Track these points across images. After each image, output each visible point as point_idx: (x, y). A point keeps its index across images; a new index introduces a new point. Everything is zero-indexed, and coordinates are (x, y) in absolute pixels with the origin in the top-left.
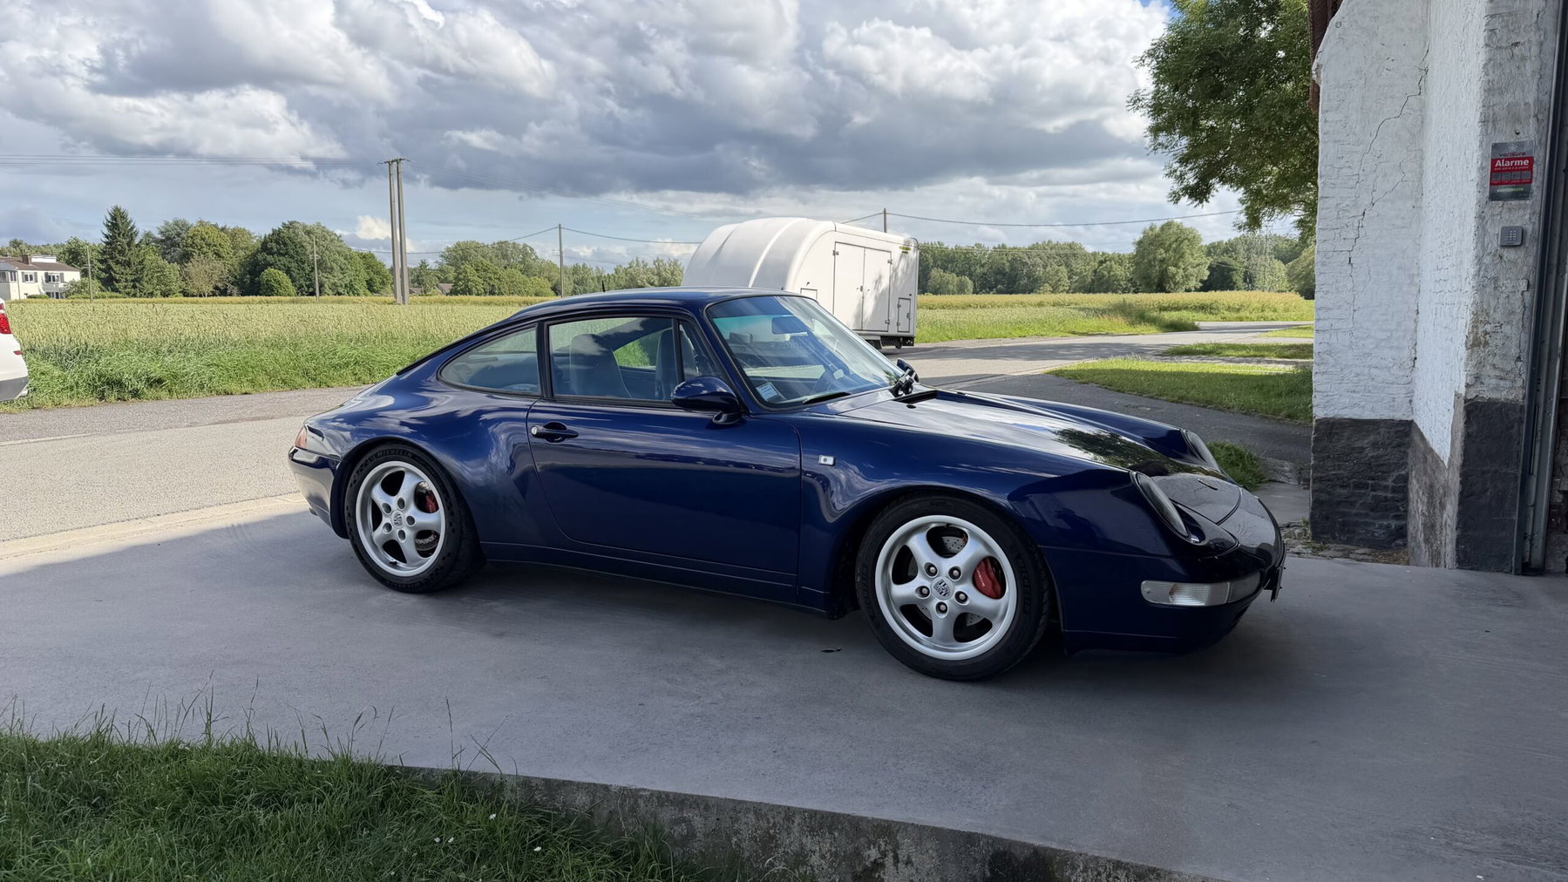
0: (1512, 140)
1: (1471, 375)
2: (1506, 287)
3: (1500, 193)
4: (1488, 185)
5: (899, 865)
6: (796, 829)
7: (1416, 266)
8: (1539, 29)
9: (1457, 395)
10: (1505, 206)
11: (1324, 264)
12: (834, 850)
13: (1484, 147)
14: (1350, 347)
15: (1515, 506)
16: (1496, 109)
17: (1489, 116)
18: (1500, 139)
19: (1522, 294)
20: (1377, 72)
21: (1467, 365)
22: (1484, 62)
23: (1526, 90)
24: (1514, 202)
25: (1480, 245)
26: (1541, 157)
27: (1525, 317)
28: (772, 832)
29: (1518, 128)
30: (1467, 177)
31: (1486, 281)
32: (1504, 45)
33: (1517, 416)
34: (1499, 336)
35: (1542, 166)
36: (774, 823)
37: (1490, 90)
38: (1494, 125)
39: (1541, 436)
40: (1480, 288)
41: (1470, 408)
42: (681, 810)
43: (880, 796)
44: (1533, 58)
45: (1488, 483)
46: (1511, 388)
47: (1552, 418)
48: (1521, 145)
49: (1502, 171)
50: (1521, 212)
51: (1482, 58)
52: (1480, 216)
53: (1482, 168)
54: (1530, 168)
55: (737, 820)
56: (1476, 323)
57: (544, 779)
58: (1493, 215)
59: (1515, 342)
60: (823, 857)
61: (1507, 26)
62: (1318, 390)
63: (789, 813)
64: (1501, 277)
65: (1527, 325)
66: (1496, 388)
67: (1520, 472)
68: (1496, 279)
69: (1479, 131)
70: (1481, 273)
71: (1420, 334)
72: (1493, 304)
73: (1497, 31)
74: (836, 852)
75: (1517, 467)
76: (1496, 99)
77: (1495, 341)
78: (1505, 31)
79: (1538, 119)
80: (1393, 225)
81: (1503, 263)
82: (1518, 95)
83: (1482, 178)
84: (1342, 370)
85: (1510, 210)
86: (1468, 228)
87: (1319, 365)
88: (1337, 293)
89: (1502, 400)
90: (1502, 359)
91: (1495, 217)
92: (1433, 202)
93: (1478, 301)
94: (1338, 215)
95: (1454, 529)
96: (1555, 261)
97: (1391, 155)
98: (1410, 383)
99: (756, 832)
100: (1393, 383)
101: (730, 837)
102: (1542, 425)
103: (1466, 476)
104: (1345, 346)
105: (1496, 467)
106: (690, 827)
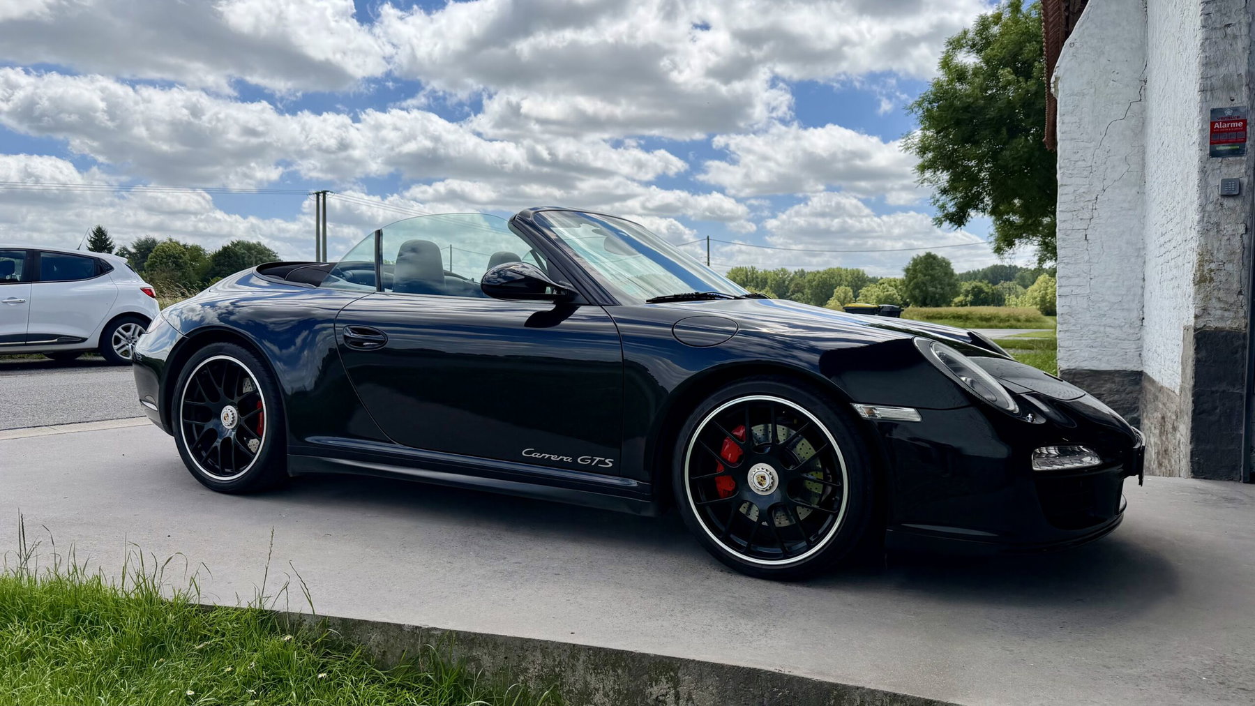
0: (1228, 106)
1: (1198, 308)
2: (1227, 231)
3: (1219, 150)
4: (1208, 144)
5: (681, 701)
6: (580, 666)
7: (1141, 241)
8: (1247, 12)
9: (1186, 329)
10: (1224, 162)
11: (1064, 240)
12: (617, 687)
13: (1204, 112)
14: (1088, 309)
15: (1242, 422)
16: (1213, 80)
17: (1207, 87)
18: (1217, 105)
19: (1241, 237)
20: (1105, 82)
21: (1195, 299)
22: (1201, 41)
23: (1238, 63)
24: (1231, 159)
25: (1203, 195)
26: (1253, 119)
27: (1245, 256)
28: (557, 670)
29: (1233, 95)
30: (1189, 138)
31: (1210, 226)
32: (1218, 26)
33: (1241, 342)
34: (1223, 273)
36: (560, 661)
37: (1207, 64)
38: (1212, 93)
40: (1204, 232)
41: (1199, 337)
42: (471, 649)
43: (665, 637)
44: (1243, 37)
45: (1218, 402)
46: (1235, 318)
48: (1235, 109)
49: (1222, 132)
50: (1238, 167)
51: (1200, 36)
52: (1202, 171)
53: (1202, 130)
54: (1245, 129)
55: (524, 658)
56: (1201, 264)
57: (341, 619)
58: (1213, 170)
59: (1236, 278)
60: (606, 695)
61: (1220, 11)
62: (1061, 345)
63: (575, 650)
64: (1222, 222)
65: (1246, 263)
66: (1222, 318)
67: (1245, 392)
68: (1218, 224)
69: (1199, 99)
70: (1205, 219)
71: (1147, 296)
72: (1216, 245)
73: (1212, 15)
74: (619, 690)
75: (1243, 388)
76: (1213, 72)
77: (1220, 277)
78: (1219, 14)
79: (1249, 88)
80: (1122, 207)
81: (1224, 210)
82: (1232, 68)
83: (1203, 138)
84: (1081, 328)
85: (1228, 165)
86: (1191, 184)
87: (1062, 324)
88: (1076, 264)
89: (1227, 329)
90: (1226, 293)
91: (1215, 171)
92: (1156, 184)
93: (1203, 243)
94: (1075, 199)
95: (1188, 444)
97: (1118, 150)
98: (1139, 339)
99: (542, 671)
100: (1124, 340)
101: (517, 675)
103: (1197, 395)
104: (1084, 308)
105: (1223, 388)
106: (479, 666)
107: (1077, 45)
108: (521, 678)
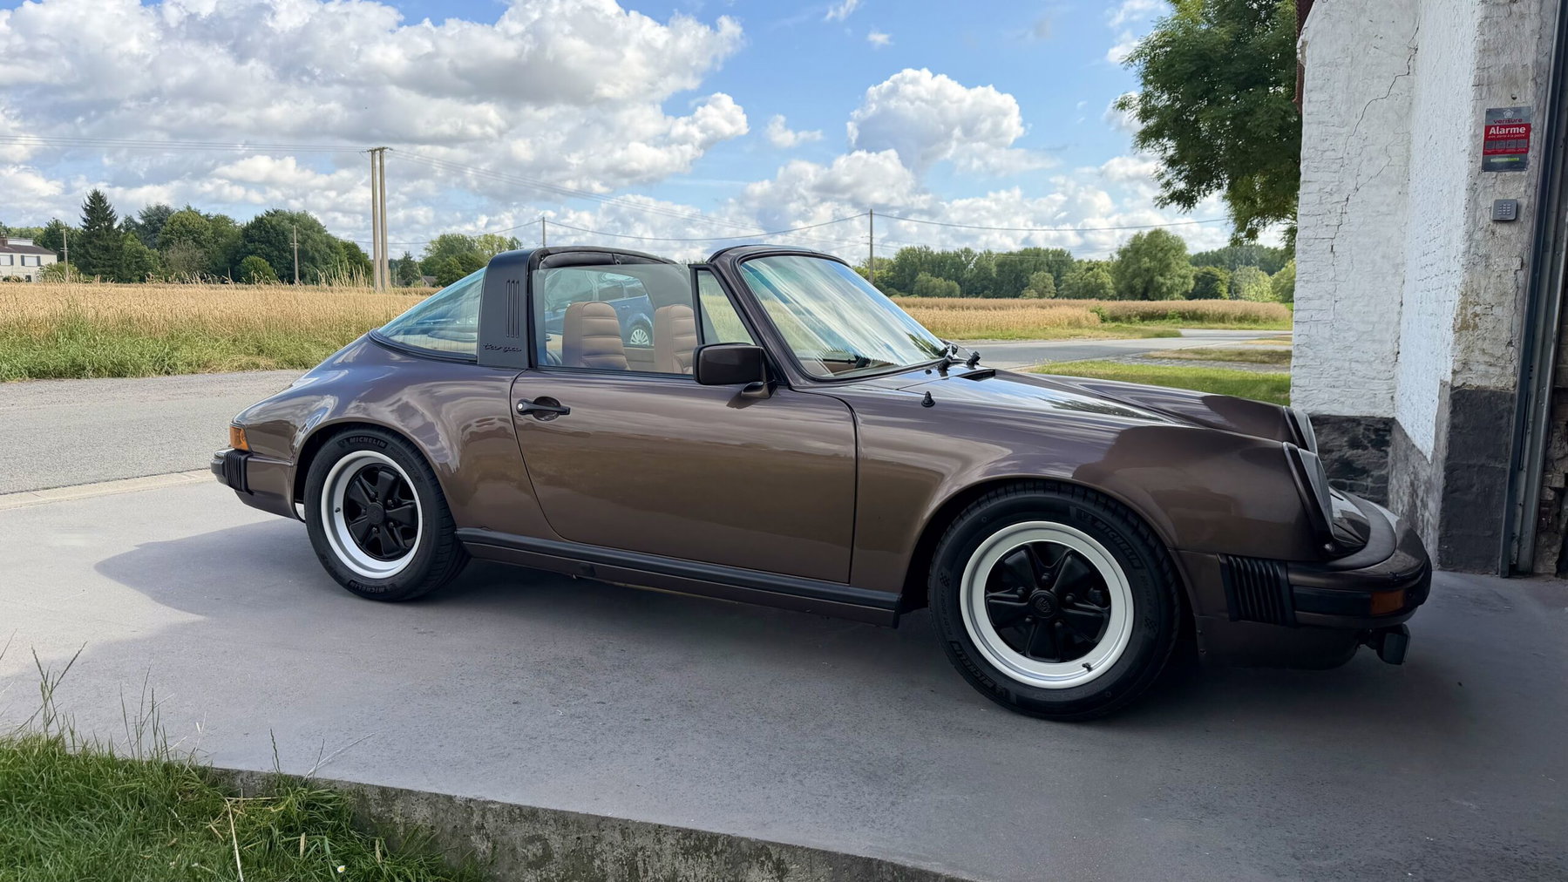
0: (1508, 106)
1: (1458, 361)
2: (1498, 266)
3: (1494, 163)
4: (1481, 154)
6: (668, 851)
7: (1401, 254)
9: (1443, 384)
10: (1499, 177)
11: (1304, 252)
13: (1478, 113)
14: (1331, 340)
16: (1491, 71)
17: (1483, 80)
18: (1494, 105)
19: (1515, 274)
20: (1364, 50)
21: (1454, 349)
22: (1479, 21)
23: (1524, 51)
24: (1508, 174)
25: (1471, 220)
26: (1539, 124)
27: (1518, 298)
29: (1515, 92)
30: (1458, 148)
31: (1477, 259)
33: (1507, 405)
34: (1490, 318)
35: (1540, 135)
37: (1485, 50)
38: (1489, 89)
39: (1533, 427)
40: (1470, 267)
41: (1457, 397)
42: (536, 826)
45: (1475, 478)
46: (1501, 375)
47: (1545, 409)
48: (1517, 110)
49: (1498, 139)
50: (1516, 185)
51: (1478, 15)
52: (1472, 189)
53: (1475, 136)
54: (1527, 136)
55: (601, 839)
56: (1464, 306)
57: (379, 787)
58: (1485, 187)
59: (1506, 325)
62: (1296, 385)
63: (660, 832)
64: (1493, 254)
65: (1519, 307)
66: (1486, 375)
67: (1510, 466)
68: (1487, 257)
69: (1473, 96)
70: (1472, 250)
71: (1404, 325)
72: (1484, 283)
75: (1506, 462)
76: (1490, 61)
77: (1486, 323)
79: (1536, 83)
80: (1378, 212)
81: (1495, 240)
82: (1516, 56)
83: (1475, 147)
84: (1321, 364)
85: (1504, 182)
86: (1458, 204)
87: (1297, 368)
88: (1318, 282)
89: (1491, 388)
90: (1492, 344)
91: (1488, 189)
92: (1420, 186)
93: (1468, 280)
94: (1321, 200)
95: (1437, 528)
96: (1551, 239)
97: (1377, 138)
98: (1392, 378)
99: (621, 854)
100: (1373, 379)
101: (592, 859)
102: (1534, 418)
103: (1451, 470)
104: (1325, 338)
105: (1483, 460)
106: (546, 847)
108: (597, 862)
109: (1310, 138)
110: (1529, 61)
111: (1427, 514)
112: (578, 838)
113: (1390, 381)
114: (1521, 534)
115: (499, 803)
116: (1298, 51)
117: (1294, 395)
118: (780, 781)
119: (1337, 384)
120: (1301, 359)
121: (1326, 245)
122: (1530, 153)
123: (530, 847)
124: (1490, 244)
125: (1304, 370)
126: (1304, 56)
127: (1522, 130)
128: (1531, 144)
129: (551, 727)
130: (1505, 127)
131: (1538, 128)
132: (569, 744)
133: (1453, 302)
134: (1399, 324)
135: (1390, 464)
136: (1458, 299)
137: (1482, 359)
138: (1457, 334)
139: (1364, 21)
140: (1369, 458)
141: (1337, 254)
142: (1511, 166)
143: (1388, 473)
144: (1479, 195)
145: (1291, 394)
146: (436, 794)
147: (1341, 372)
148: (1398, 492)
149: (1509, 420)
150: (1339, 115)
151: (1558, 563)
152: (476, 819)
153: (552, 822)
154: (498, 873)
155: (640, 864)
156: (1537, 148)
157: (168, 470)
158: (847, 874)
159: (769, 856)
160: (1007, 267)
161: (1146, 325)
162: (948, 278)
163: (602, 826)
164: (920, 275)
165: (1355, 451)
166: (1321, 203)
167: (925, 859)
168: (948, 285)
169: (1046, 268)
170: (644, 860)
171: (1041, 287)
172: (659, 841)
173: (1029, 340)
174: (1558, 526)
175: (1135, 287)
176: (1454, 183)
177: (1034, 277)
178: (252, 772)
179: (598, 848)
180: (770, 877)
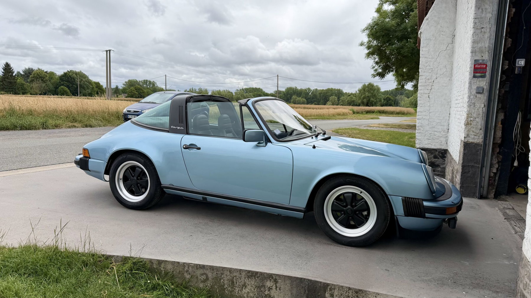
0: (480, 59)
1: (466, 134)
2: (478, 106)
3: (476, 76)
4: (473, 73)
5: (278, 288)
6: (243, 277)
7: (450, 99)
8: (490, 23)
9: (461, 141)
10: (478, 80)
11: (420, 97)
12: (255, 284)
13: (472, 61)
14: (428, 125)
15: (478, 177)
16: (476, 48)
17: (473, 51)
18: (476, 58)
19: (482, 109)
20: (439, 35)
21: (464, 131)
22: (472, 33)
23: (485, 43)
24: (481, 79)
25: (470, 92)
26: (489, 64)
27: (483, 116)
29: (483, 55)
30: (466, 70)
31: (471, 104)
32: (479, 28)
33: (480, 148)
35: (490, 67)
37: (474, 42)
38: (475, 54)
39: (487, 154)
40: (469, 106)
41: (465, 145)
42: (204, 270)
43: (272, 266)
44: (488, 33)
45: (470, 169)
46: (478, 139)
47: (491, 149)
48: (483, 60)
49: (477, 68)
50: (483, 82)
51: (472, 31)
52: (470, 83)
53: (471, 67)
54: (486, 68)
55: (223, 274)
56: (468, 118)
57: (157, 260)
58: (474, 83)
59: (480, 124)
62: (417, 138)
63: (241, 271)
64: (476, 103)
65: (483, 118)
66: (474, 138)
67: (480, 166)
68: (474, 103)
69: (470, 55)
70: (470, 101)
71: (450, 121)
72: (473, 111)
73: (477, 23)
75: (479, 164)
76: (476, 45)
77: (474, 123)
78: (479, 23)
79: (489, 52)
80: (443, 85)
81: (477, 98)
82: (483, 44)
83: (471, 70)
84: (425, 132)
85: (479, 81)
86: (466, 87)
87: (418, 130)
88: (424, 107)
89: (475, 142)
90: (475, 129)
91: (475, 83)
92: (456, 78)
93: (469, 110)
94: (425, 81)
95: (459, 184)
96: (493, 98)
97: (443, 63)
98: (447, 137)
99: (229, 278)
100: (441, 137)
101: (220, 280)
102: (488, 151)
103: (464, 166)
104: (427, 124)
105: (473, 164)
106: (207, 276)
107: (429, 19)
108: (222, 280)
109: (422, 62)
110: (487, 45)
111: (457, 180)
112: (217, 274)
113: (446, 138)
114: (484, 186)
115: (193, 264)
116: (419, 35)
117: (417, 142)
118: (273, 257)
119: (430, 138)
120: (419, 131)
121: (427, 95)
122: (487, 73)
123: (202, 276)
124: (475, 100)
125: (420, 134)
126: (420, 36)
127: (485, 66)
128: (487, 70)
129: (203, 243)
130: (480, 65)
131: (489, 65)
132: (210, 247)
133: (464, 117)
134: (449, 120)
135: (446, 164)
136: (466, 116)
137: (472, 134)
138: (466, 126)
139: (439, 26)
140: (440, 162)
141: (430, 98)
142: (481, 77)
143: (445, 166)
144: (472, 85)
145: (416, 141)
146: (174, 261)
147: (432, 135)
148: (448, 172)
149: (480, 152)
150: (431, 55)
151: (495, 195)
152: (186, 269)
153: (209, 269)
154: (192, 284)
155: (235, 281)
156: (489, 71)
157: (58, 163)
158: (295, 282)
159: (272, 278)
160: (322, 94)
161: (367, 115)
162: (303, 98)
163: (224, 270)
164: (293, 96)
165: (435, 160)
166: (425, 82)
167: (317, 278)
168: (302, 100)
169: (335, 95)
170: (236, 280)
171: (333, 101)
172: (241, 274)
173: (330, 120)
174: (495, 184)
175: (364, 102)
176: (465, 81)
177: (331, 98)
178: (118, 256)
179: (222, 276)
180: (273, 284)
